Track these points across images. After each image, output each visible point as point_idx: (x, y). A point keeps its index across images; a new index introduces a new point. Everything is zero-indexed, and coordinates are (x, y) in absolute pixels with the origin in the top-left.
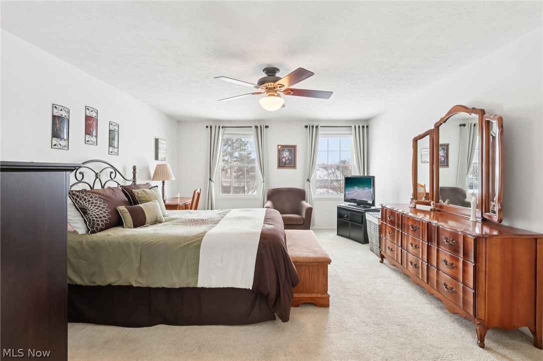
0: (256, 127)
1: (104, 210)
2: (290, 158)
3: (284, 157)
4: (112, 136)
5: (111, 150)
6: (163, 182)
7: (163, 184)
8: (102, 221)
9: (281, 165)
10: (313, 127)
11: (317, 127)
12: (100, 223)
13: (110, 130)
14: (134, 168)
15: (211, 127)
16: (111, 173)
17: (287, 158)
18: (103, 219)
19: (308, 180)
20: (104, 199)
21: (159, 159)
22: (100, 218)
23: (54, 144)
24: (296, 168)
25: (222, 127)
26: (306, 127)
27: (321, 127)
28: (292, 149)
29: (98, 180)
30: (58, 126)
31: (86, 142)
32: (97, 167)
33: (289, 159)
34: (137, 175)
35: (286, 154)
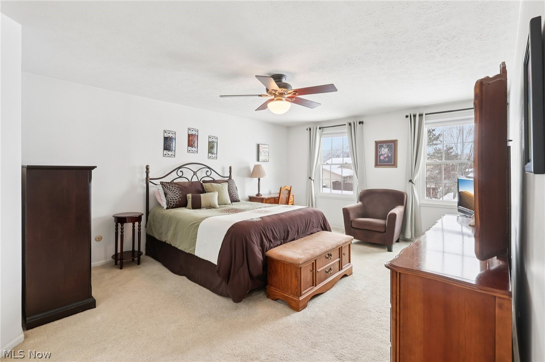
0: (350, 124)
1: (177, 195)
2: (390, 155)
3: (382, 154)
4: (211, 147)
5: (209, 156)
6: (259, 179)
7: (259, 181)
8: (174, 202)
9: (379, 163)
10: (415, 116)
11: (421, 115)
12: (172, 203)
13: (209, 142)
14: (230, 168)
15: (310, 129)
16: (207, 171)
17: (385, 155)
18: (175, 201)
19: (410, 181)
20: (180, 188)
21: (260, 160)
22: (173, 200)
23: (165, 154)
24: (397, 167)
25: (320, 128)
26: (407, 117)
27: (426, 114)
28: (392, 144)
29: (195, 176)
30: (168, 143)
31: (189, 151)
32: (194, 168)
33: (388, 156)
34: (232, 173)
35: (385, 151)
